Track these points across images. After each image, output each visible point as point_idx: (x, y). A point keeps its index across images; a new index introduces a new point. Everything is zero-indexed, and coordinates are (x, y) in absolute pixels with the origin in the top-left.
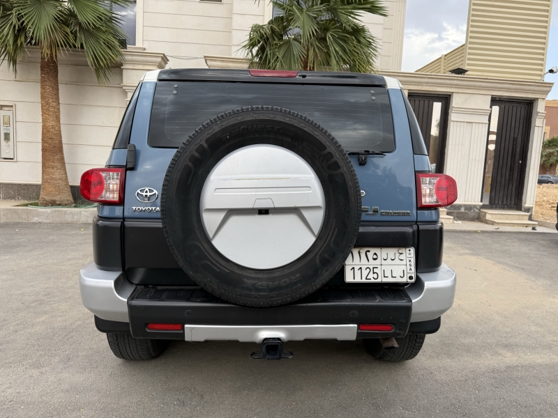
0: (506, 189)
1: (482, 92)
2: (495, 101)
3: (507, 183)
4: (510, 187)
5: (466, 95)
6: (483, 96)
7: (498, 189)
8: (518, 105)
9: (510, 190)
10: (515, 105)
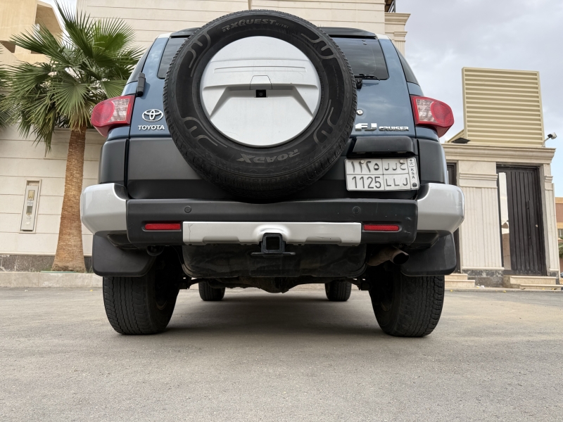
0: (527, 253)
1: (486, 159)
2: (500, 167)
3: (526, 247)
4: (531, 251)
5: (471, 163)
6: (488, 163)
7: (518, 253)
8: (524, 171)
9: (531, 255)
10: (521, 171)
